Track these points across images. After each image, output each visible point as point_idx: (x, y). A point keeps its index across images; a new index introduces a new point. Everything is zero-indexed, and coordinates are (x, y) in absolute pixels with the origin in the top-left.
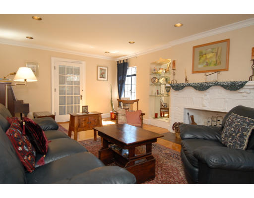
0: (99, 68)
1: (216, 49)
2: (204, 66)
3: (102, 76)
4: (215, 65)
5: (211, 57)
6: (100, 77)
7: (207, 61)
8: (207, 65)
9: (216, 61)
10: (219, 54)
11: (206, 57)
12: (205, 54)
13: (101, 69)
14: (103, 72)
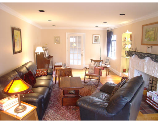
0: (94, 36)
1: (155, 28)
2: (148, 41)
3: (96, 41)
4: (154, 40)
5: (152, 34)
6: (95, 42)
7: (149, 37)
8: (149, 40)
9: (154, 37)
10: (156, 32)
11: (149, 34)
12: (149, 32)
13: (95, 36)
14: (97, 38)
